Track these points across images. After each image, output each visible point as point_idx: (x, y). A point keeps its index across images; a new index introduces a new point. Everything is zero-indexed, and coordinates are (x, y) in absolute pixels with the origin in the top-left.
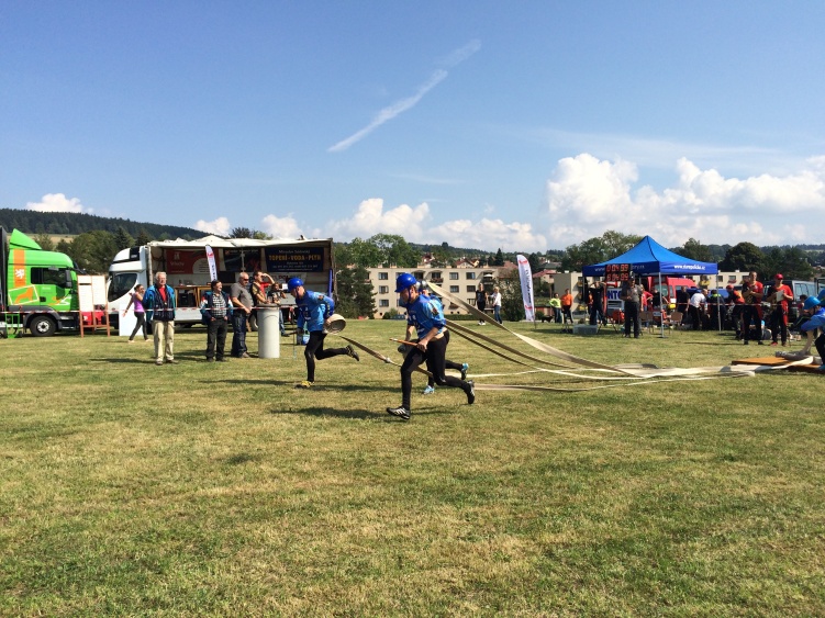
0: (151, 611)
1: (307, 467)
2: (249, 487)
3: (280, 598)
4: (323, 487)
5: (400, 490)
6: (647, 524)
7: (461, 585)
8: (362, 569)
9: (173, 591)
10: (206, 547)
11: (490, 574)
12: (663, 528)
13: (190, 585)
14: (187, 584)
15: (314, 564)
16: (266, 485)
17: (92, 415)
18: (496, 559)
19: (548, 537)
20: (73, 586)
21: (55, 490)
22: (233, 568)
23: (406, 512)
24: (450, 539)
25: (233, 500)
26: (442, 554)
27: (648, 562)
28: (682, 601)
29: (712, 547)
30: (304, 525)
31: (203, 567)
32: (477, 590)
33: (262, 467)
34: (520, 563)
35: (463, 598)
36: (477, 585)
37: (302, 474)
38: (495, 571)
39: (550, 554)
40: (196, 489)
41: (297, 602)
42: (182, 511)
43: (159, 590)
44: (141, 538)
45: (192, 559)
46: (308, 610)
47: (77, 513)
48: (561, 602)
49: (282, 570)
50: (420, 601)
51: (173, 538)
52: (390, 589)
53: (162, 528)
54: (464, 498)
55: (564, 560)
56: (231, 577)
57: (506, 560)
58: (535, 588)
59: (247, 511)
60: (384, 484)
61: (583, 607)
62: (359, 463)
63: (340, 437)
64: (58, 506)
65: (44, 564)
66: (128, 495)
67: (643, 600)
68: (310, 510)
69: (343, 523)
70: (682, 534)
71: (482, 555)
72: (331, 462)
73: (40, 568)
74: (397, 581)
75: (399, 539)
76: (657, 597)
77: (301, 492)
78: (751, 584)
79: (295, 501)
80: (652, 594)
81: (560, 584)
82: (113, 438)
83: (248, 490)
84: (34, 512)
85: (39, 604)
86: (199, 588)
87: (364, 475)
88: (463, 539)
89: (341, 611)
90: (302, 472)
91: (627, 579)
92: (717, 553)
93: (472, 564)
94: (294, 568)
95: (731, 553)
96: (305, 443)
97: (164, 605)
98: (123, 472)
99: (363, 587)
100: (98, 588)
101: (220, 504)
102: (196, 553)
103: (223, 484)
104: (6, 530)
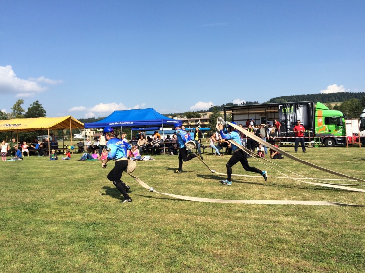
20: (361, 265)
21: (345, 217)
47: (357, 230)
64: (348, 225)
65: (345, 250)
84: (337, 226)
104: (326, 231)
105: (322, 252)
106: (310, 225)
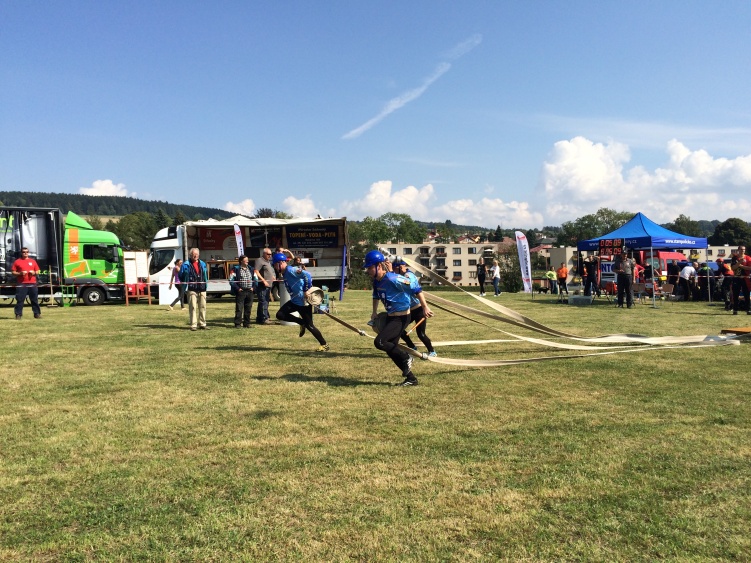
0: (188, 549)
1: (324, 424)
2: (273, 440)
3: (301, 540)
4: (340, 442)
5: (409, 446)
6: (640, 482)
7: (466, 534)
8: (375, 516)
9: (208, 532)
10: (235, 493)
11: (492, 524)
12: (656, 485)
13: (223, 527)
14: (220, 525)
15: (331, 510)
16: (288, 439)
17: (136, 375)
18: (498, 511)
19: (546, 492)
20: (121, 525)
21: (105, 441)
22: (259, 512)
23: (414, 466)
24: (454, 491)
25: (259, 452)
26: (448, 505)
27: (641, 517)
28: (674, 554)
29: (703, 505)
30: (322, 475)
31: (233, 511)
32: (480, 538)
33: (284, 422)
34: (520, 515)
35: (467, 545)
36: (480, 534)
37: (320, 429)
38: (497, 522)
39: (548, 508)
40: (227, 441)
41: (316, 544)
42: (215, 460)
43: (195, 531)
44: (179, 484)
45: (224, 504)
46: (327, 553)
47: (124, 460)
48: (558, 551)
49: (303, 515)
50: (428, 547)
51: (207, 485)
52: (400, 535)
53: (198, 475)
54: (467, 454)
55: (561, 513)
56: (258, 520)
57: (507, 512)
58: (533, 538)
59: (272, 461)
60: (394, 440)
61: (580, 557)
62: (371, 420)
63: (354, 397)
64: (108, 455)
65: (95, 505)
66: (168, 445)
67: (637, 552)
68: (327, 462)
69: (357, 474)
70: (673, 492)
71: (484, 507)
72: (346, 420)
73: (93, 509)
74: (407, 529)
75: (408, 490)
76: (650, 549)
77: (319, 446)
78: (740, 540)
79: (314, 454)
80: (645, 547)
81: (558, 535)
82: (154, 395)
83: (272, 443)
84: (87, 459)
85: (92, 541)
86: (230, 529)
87: (376, 431)
88: (467, 492)
89: (356, 554)
90: (320, 428)
91: (621, 532)
92: (707, 510)
93: (476, 515)
94: (314, 514)
95: (721, 511)
96: (322, 401)
97: (200, 544)
98: (163, 426)
99: (376, 533)
100: (142, 528)
101: (248, 455)
102: (227, 498)
103: (251, 437)
104: (63, 475)
105: (50, 520)
106: (32, 471)
